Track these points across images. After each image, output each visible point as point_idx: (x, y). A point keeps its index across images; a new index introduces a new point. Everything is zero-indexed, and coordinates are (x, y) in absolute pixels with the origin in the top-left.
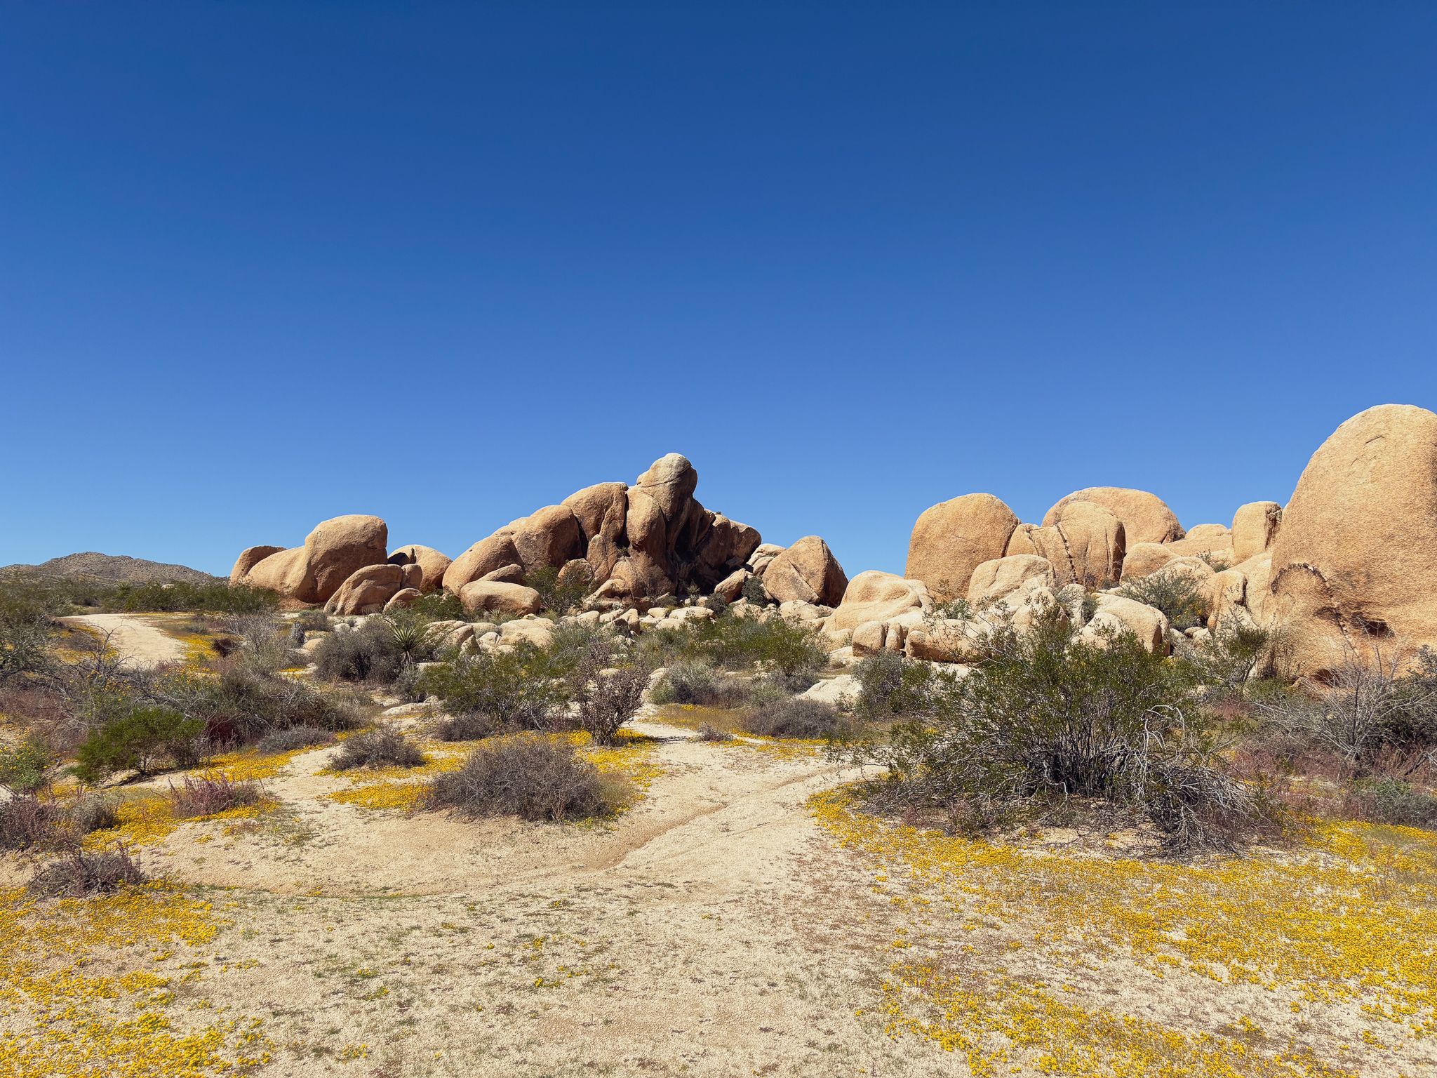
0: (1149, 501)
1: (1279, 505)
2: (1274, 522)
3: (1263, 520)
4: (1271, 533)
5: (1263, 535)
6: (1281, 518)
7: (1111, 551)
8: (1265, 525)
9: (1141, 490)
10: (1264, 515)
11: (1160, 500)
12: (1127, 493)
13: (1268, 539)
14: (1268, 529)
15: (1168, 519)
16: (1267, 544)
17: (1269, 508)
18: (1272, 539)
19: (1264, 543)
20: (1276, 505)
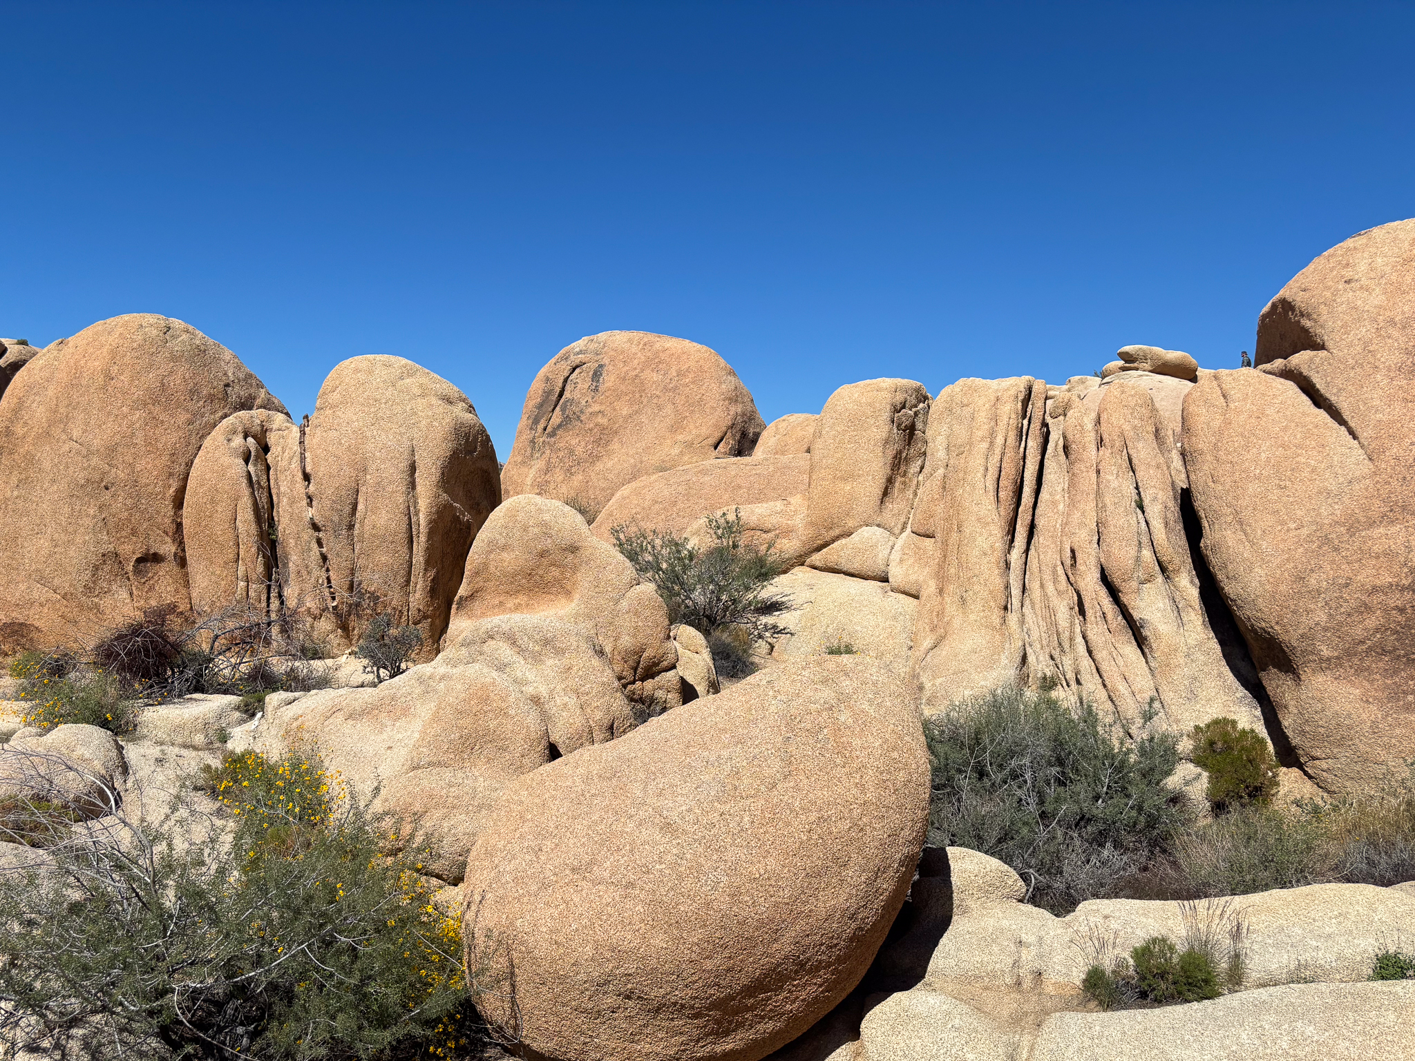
0: (702, 362)
1: (925, 390)
2: (910, 432)
3: (880, 429)
4: (898, 463)
5: (876, 467)
6: (925, 423)
7: (423, 519)
8: (887, 442)
9: (693, 340)
10: (886, 415)
11: (722, 362)
12: (668, 345)
13: (890, 481)
14: (891, 453)
15: (733, 400)
16: (885, 493)
17: (900, 398)
18: (899, 479)
19: (878, 492)
20: (918, 390)
